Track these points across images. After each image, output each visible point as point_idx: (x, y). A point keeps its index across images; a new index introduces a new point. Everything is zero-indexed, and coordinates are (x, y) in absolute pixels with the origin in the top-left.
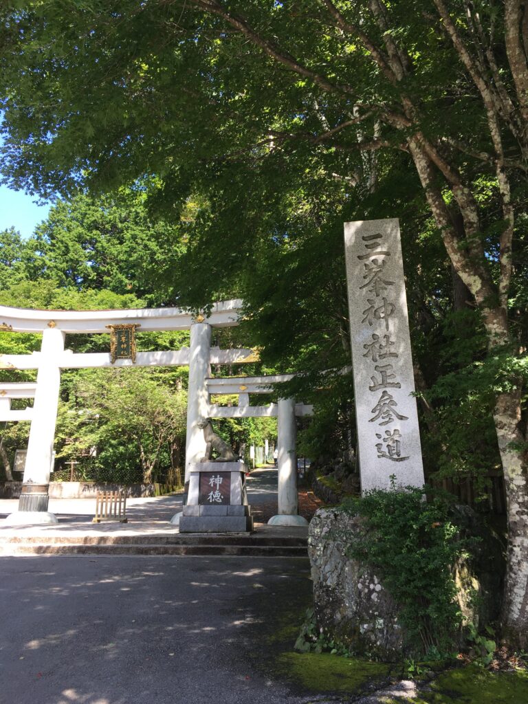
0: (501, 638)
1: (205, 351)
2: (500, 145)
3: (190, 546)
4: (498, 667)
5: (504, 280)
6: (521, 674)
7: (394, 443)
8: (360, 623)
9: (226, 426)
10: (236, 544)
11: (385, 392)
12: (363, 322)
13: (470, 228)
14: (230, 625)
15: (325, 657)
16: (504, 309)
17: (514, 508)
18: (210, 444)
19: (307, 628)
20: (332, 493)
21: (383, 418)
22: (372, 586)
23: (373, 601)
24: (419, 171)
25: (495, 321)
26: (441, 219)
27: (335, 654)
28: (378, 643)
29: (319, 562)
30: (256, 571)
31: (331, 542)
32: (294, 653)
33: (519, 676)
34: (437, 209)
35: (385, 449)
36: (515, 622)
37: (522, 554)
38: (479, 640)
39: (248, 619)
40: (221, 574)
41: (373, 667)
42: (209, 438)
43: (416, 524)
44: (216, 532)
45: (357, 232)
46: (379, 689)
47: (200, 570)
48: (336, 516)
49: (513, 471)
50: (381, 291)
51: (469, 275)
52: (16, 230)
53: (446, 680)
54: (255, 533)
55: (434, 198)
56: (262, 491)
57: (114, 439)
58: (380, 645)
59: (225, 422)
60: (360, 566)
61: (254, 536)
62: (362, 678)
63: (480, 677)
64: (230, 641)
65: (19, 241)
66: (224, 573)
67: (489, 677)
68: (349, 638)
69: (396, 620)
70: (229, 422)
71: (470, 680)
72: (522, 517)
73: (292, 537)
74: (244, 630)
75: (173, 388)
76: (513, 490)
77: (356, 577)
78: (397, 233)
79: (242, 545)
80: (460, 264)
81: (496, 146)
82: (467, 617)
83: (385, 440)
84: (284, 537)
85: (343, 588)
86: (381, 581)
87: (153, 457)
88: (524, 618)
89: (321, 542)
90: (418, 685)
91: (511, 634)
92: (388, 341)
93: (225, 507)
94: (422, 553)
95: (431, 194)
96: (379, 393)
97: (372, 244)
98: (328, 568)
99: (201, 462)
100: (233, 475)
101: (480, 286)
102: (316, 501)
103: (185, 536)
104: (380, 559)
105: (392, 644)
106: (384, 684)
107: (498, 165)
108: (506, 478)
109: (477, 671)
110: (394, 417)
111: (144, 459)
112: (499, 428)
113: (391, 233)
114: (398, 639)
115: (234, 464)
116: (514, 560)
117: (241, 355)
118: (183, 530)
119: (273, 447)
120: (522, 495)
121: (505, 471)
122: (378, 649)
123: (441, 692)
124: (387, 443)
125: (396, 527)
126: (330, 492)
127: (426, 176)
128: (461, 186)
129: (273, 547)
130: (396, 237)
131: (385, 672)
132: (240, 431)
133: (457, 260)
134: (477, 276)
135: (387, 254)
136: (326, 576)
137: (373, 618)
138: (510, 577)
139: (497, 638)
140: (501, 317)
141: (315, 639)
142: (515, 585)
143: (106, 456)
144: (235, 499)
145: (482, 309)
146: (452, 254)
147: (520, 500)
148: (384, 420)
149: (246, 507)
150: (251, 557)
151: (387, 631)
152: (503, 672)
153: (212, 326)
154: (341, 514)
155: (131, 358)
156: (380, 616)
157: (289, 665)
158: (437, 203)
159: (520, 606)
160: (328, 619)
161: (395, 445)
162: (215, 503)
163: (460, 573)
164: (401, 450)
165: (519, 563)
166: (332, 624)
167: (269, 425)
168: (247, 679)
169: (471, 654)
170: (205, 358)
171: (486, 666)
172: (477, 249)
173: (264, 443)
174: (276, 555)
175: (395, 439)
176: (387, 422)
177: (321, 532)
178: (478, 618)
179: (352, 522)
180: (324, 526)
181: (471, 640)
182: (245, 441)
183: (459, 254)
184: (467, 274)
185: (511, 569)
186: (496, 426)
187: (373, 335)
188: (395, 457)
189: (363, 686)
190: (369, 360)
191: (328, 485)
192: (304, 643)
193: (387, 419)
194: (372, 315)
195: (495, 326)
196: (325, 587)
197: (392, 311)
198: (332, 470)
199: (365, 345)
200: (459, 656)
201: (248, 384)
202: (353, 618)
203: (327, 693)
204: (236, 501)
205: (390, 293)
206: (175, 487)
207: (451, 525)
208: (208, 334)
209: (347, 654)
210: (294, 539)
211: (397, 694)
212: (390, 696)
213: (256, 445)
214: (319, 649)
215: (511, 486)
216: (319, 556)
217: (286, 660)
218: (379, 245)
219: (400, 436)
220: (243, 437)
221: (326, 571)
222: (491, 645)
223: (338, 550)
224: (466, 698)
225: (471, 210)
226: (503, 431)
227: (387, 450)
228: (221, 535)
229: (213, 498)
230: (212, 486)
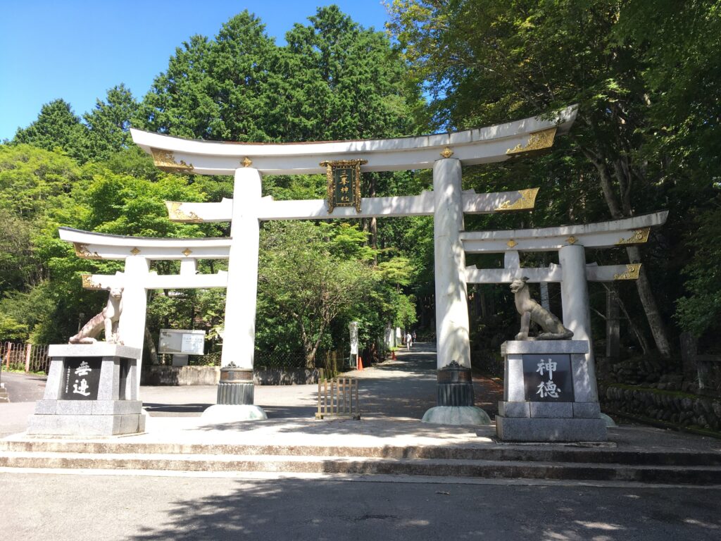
1: (458, 194)
52: (126, 88)
57: (272, 317)
65: (130, 100)
87: (316, 338)
93: (569, 405)
111: (306, 340)
117: (507, 199)
118: (510, 438)
143: (262, 337)
153: (464, 163)
155: (355, 205)
162: (548, 399)
170: (459, 204)
201: (518, 239)
208: (458, 173)
228: (571, 446)
229: (544, 391)
230: (542, 373)
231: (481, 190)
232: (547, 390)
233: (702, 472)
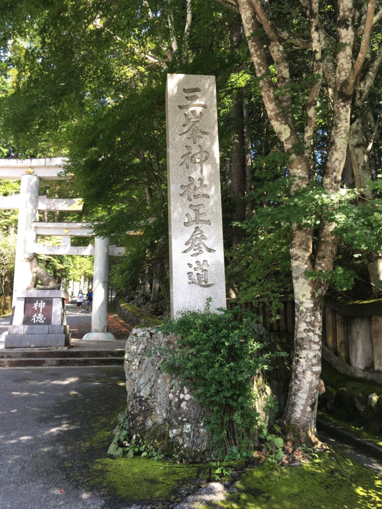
0: (286, 434)
1: (34, 198)
2: (317, 5)
3: (14, 360)
4: (287, 462)
5: (309, 131)
6: (307, 468)
7: (203, 271)
8: (170, 428)
9: (50, 265)
10: (55, 357)
11: (197, 228)
12: (181, 165)
13: (283, 83)
14: (47, 432)
15: (136, 461)
16: (306, 156)
17: (302, 326)
18: (35, 274)
19: (119, 434)
20: (132, 316)
21: (194, 250)
22: (182, 396)
23: (182, 409)
24: (244, 21)
25: (299, 166)
26: (261, 68)
27: (145, 457)
28: (185, 446)
29: (133, 376)
30: (73, 380)
31: (146, 358)
32: (108, 459)
33: (306, 469)
34: (258, 58)
35: (195, 277)
36: (297, 421)
37: (306, 365)
38: (269, 438)
39: (64, 426)
40: (41, 383)
41: (183, 470)
42: (35, 270)
43: (228, 341)
44: (39, 347)
45: (179, 84)
46: (190, 494)
47: (21, 380)
48: (151, 334)
49: (304, 295)
50: (197, 139)
51: (280, 124)
53: (248, 479)
54: (72, 347)
55: (256, 48)
56: (78, 314)
58: (187, 447)
59: (50, 261)
60: (172, 378)
61: (72, 350)
62: (174, 483)
63: (275, 473)
64: (46, 450)
66: (43, 383)
67: (282, 473)
68: (159, 441)
69: (202, 424)
70: (53, 261)
71: (267, 477)
72: (309, 334)
73: (103, 350)
74: (61, 438)
75: (5, 232)
76: (302, 312)
77: (167, 388)
78: (213, 89)
79: (61, 357)
80: (273, 113)
81: (313, 5)
82: (262, 420)
83: (195, 269)
84: (97, 350)
85: (155, 398)
86: (190, 391)
88: (304, 417)
89: (137, 358)
90: (226, 487)
91: (294, 431)
92: (201, 184)
93: (47, 327)
94: (230, 366)
95: (253, 43)
96: (192, 229)
97: (191, 97)
98: (142, 381)
99: (27, 289)
100: (54, 300)
101: (289, 135)
102: (120, 321)
103: (10, 351)
104: (193, 373)
105: (198, 446)
106: (194, 488)
107: (314, 24)
108: (296, 301)
109: (272, 467)
110: (204, 249)
112: (295, 260)
113: (208, 89)
114: (203, 441)
115: (56, 291)
116: (300, 369)
117: (65, 204)
118: (8, 346)
119: (87, 282)
120: (310, 316)
121: (296, 296)
122: (185, 451)
123: (245, 491)
124: (197, 272)
125: (210, 344)
126: (131, 315)
127: (250, 26)
128: (278, 43)
129: (88, 358)
130: (212, 92)
131: (195, 475)
132: (62, 269)
133: (271, 109)
134: (287, 126)
135: (205, 107)
136: (140, 388)
137: (182, 423)
138: (295, 383)
139: (283, 434)
140: (304, 163)
141: (127, 444)
142: (299, 390)
144: (56, 319)
145: (290, 154)
146: (268, 103)
147: (308, 320)
148: (195, 252)
149: (65, 327)
150: (68, 367)
151: (194, 435)
152: (292, 466)
153: (40, 179)
154: (156, 332)
156: (188, 422)
157: (103, 472)
158: (258, 53)
159: (302, 408)
160: (140, 426)
161: (203, 273)
162: (38, 323)
163: (256, 381)
164: (209, 279)
165: (304, 372)
166: (143, 431)
167: (85, 265)
168: (61, 492)
169: (264, 450)
170: (34, 204)
171: (278, 462)
172: (287, 102)
173: (81, 278)
174: (89, 365)
175: (204, 268)
176: (198, 254)
177: (137, 349)
178: (268, 419)
179: (165, 339)
180: (140, 343)
181: (264, 438)
182: (66, 277)
183: (274, 103)
184: (278, 123)
185: (296, 377)
186: (292, 258)
187: (189, 177)
188: (203, 283)
189: (175, 492)
190: (185, 199)
191: (129, 310)
192: (117, 448)
193: (198, 251)
194: (189, 159)
195: (299, 171)
196: (138, 397)
197: (206, 158)
198: (132, 299)
199: (182, 186)
200: (255, 454)
201: (70, 228)
202: (164, 423)
203: (142, 502)
204: (56, 321)
205: (205, 141)
206: (5, 311)
207: (254, 341)
208: (36, 184)
209: (156, 457)
210: (104, 351)
211: (208, 498)
212: (201, 501)
213: (74, 280)
214: (131, 454)
215: (301, 308)
216: (134, 370)
217: (100, 466)
218: (198, 98)
219: (208, 266)
220: (64, 274)
221: (141, 383)
222: (279, 441)
223: (153, 364)
224: (266, 495)
225: (285, 66)
226: (298, 262)
227: (196, 278)
228: (42, 349)
229: (36, 319)
230: (36, 309)
231: (50, 196)
232: (37, 318)
233: (91, 360)
